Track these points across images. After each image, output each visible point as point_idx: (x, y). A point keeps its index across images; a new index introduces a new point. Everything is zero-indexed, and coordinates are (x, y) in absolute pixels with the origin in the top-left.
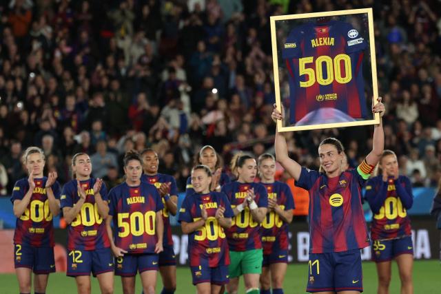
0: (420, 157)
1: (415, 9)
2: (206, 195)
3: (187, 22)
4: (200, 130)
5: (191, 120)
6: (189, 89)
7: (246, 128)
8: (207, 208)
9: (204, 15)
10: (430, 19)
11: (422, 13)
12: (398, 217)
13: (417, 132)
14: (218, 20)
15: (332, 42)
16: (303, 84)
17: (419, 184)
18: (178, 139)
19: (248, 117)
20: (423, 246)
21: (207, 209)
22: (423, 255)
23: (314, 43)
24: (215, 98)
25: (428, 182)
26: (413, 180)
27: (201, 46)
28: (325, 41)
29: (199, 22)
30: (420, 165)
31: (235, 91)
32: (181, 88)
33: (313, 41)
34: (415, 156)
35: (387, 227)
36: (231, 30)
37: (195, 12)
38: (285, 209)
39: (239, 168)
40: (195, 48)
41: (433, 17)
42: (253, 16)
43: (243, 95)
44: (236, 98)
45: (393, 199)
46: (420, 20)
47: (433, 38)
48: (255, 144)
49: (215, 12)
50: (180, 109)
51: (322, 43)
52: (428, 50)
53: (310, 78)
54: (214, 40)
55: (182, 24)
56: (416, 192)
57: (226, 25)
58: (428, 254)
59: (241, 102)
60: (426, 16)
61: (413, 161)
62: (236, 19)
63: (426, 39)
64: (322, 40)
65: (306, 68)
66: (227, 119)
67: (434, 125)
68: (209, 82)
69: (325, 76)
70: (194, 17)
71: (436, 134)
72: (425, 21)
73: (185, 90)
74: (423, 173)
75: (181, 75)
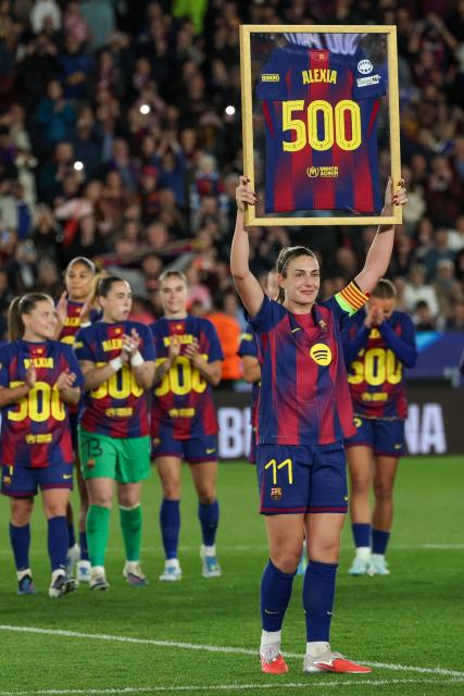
0: (429, 280)
1: (420, 27)
2: (38, 345)
3: (31, 49)
4: (52, 234)
5: (38, 215)
6: (33, 162)
7: (132, 229)
8: (37, 366)
9: (60, 37)
10: (445, 44)
11: (433, 34)
12: (386, 382)
13: (425, 237)
14: (84, 46)
15: (333, 77)
16: (288, 147)
17: (427, 327)
18: (15, 248)
19: (134, 211)
20: (432, 432)
21: (37, 369)
22: (432, 448)
23: (307, 77)
24: (80, 178)
25: (441, 322)
26: (416, 319)
27: (55, 90)
28: (323, 75)
29: (51, 49)
30: (428, 294)
31: (111, 166)
32: (20, 161)
33: (304, 73)
34: (419, 278)
35: (367, 396)
36: (107, 62)
37: (43, 32)
38: (209, 361)
39: (102, 299)
40: (44, 92)
41: (451, 40)
42: (143, 38)
43: (127, 174)
44: (114, 178)
45: (380, 352)
46: (428, 46)
47: (451, 77)
48: (145, 257)
49: (79, 32)
50: (19, 197)
51: (319, 78)
52: (442, 98)
53: (299, 135)
54: (77, 78)
55: (21, 53)
56: (422, 340)
57: (98, 54)
58: (441, 446)
59: (123, 185)
60: (440, 39)
61: (416, 286)
62: (115, 44)
63: (438, 77)
64: (319, 73)
65: (292, 119)
66: (98, 215)
67: (451, 225)
68: (65, 150)
69: (321, 136)
70: (43, 39)
71: (455, 240)
72: (438, 47)
73: (26, 164)
74: (433, 307)
75: (21, 139)
